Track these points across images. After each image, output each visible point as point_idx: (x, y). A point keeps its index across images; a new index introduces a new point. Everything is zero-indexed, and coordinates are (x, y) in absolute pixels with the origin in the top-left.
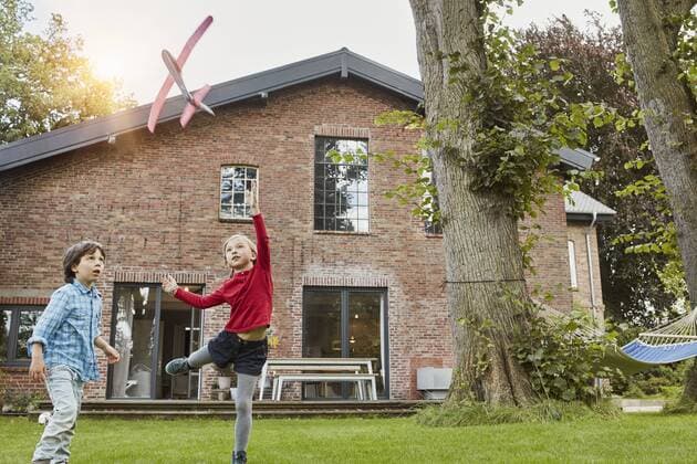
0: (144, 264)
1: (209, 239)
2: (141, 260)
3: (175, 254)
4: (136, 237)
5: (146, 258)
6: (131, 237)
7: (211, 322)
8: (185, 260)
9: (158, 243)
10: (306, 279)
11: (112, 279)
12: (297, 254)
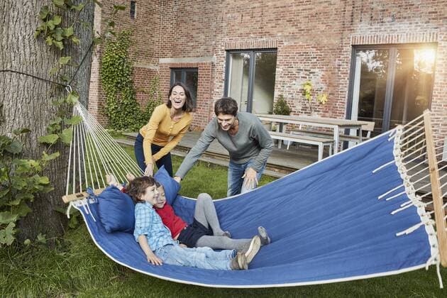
0: (241, 35)
1: (281, 9)
2: (239, 32)
3: (259, 25)
4: (236, 14)
5: (243, 30)
6: (234, 15)
7: (280, 79)
8: (265, 29)
9: (249, 17)
10: (354, 38)
11: (223, 48)
12: (348, 14)
